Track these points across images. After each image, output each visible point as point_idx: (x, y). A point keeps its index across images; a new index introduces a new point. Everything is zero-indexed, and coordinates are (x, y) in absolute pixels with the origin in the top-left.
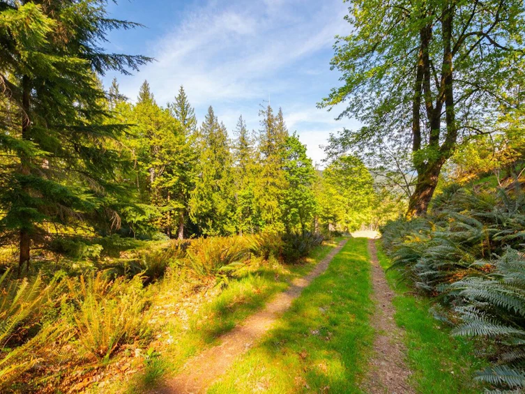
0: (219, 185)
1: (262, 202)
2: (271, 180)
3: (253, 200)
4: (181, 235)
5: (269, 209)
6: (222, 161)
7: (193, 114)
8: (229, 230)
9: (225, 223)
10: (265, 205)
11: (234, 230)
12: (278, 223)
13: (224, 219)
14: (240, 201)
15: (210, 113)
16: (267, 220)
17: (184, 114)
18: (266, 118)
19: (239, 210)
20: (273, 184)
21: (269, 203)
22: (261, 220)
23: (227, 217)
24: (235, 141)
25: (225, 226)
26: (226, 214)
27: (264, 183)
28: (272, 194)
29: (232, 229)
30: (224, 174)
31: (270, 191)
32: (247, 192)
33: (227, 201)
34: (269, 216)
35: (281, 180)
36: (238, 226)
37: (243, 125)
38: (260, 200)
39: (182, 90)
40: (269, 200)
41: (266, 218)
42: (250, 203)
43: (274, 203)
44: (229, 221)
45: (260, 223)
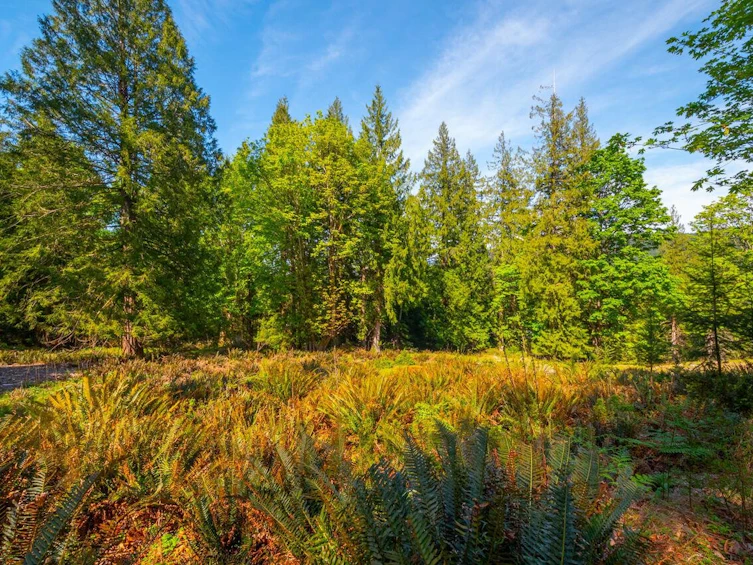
0: (455, 256)
1: (537, 285)
2: (556, 241)
3: (521, 283)
4: (376, 341)
5: (553, 300)
6: (461, 214)
7: (397, 130)
8: (474, 336)
9: (468, 324)
10: (543, 291)
11: (483, 336)
12: (573, 328)
13: (464, 317)
14: (499, 285)
15: (440, 133)
16: (547, 320)
17: (380, 131)
18: (548, 120)
19: (497, 301)
20: (561, 248)
21: (551, 288)
22: (535, 321)
23: (471, 314)
24: (491, 179)
25: (467, 330)
26: (468, 310)
27: (539, 247)
28: (558, 270)
29: (480, 335)
30: (464, 236)
31: (553, 262)
32: (511, 269)
33: (470, 286)
34: (553, 313)
35: (578, 239)
36: (494, 330)
37: (507, 148)
38: (532, 283)
39: (378, 91)
40: (551, 281)
41: (545, 316)
42: (517, 289)
43: (563, 288)
44: (474, 320)
45: (535, 327)
